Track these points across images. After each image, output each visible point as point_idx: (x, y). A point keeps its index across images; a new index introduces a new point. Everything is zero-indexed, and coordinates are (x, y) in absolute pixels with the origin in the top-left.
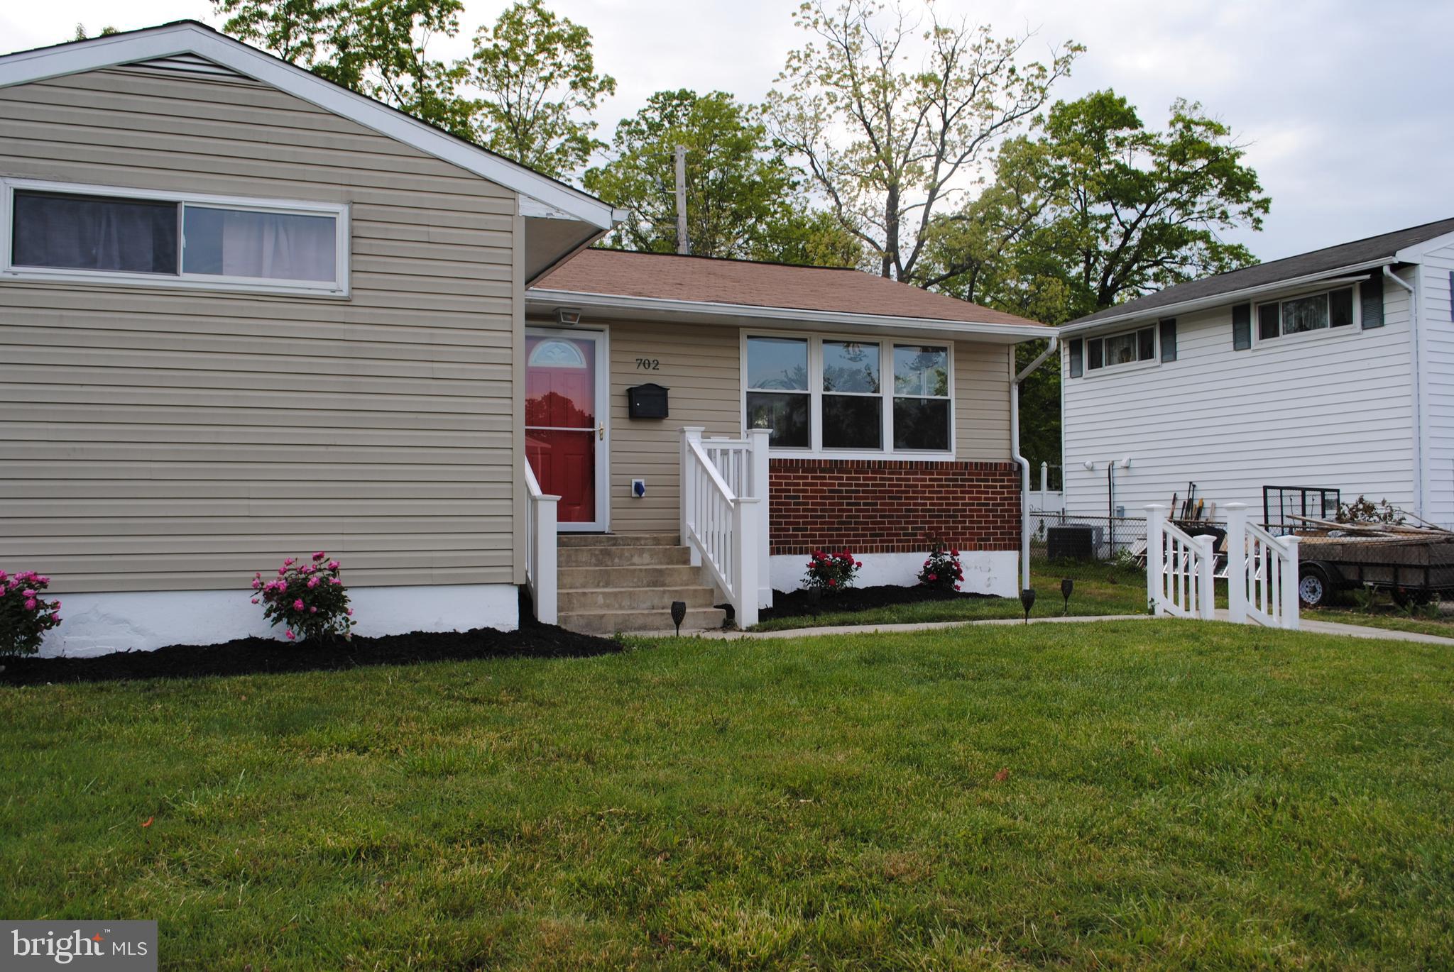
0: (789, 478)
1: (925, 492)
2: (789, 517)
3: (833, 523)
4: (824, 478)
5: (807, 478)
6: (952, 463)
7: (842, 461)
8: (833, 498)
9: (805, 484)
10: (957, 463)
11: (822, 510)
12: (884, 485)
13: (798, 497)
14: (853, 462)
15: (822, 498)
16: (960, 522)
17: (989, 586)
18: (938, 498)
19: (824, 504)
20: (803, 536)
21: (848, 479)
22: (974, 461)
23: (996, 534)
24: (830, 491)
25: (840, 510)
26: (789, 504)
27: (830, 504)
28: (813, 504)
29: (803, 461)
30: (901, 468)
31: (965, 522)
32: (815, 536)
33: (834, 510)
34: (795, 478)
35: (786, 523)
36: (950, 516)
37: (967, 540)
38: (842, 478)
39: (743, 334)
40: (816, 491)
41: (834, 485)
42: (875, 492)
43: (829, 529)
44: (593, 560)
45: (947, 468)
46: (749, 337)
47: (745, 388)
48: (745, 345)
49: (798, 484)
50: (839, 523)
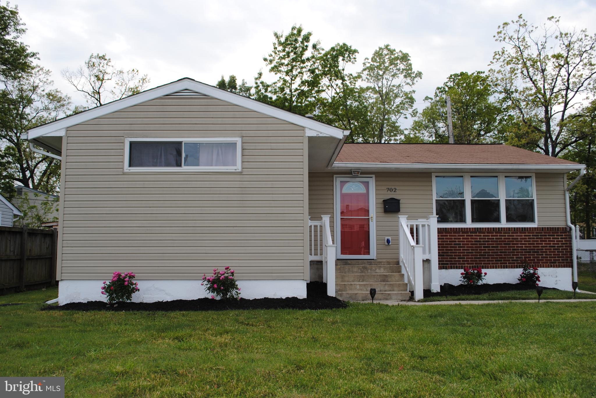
0: (456, 236)
1: (522, 241)
2: (456, 253)
3: (477, 255)
4: (472, 236)
5: (464, 236)
6: (535, 228)
7: (480, 228)
8: (477, 244)
9: (463, 239)
10: (537, 228)
11: (471, 250)
12: (502, 239)
13: (460, 244)
14: (485, 228)
15: (471, 244)
16: (540, 255)
17: (556, 284)
18: (529, 244)
19: (473, 247)
20: (463, 261)
21: (483, 236)
22: (546, 227)
23: (559, 260)
24: (475, 241)
25: (480, 250)
26: (456, 247)
27: (475, 247)
28: (467, 247)
29: (462, 228)
30: (509, 230)
31: (543, 255)
32: (468, 261)
33: (477, 250)
34: (458, 236)
35: (455, 255)
36: (535, 252)
37: (544, 263)
38: (481, 236)
39: (433, 175)
40: (468, 242)
41: (477, 239)
42: (497, 241)
43: (475, 258)
44: (359, 271)
45: (533, 230)
46: (436, 176)
47: (435, 198)
48: (434, 179)
49: (460, 239)
50: (480, 255)
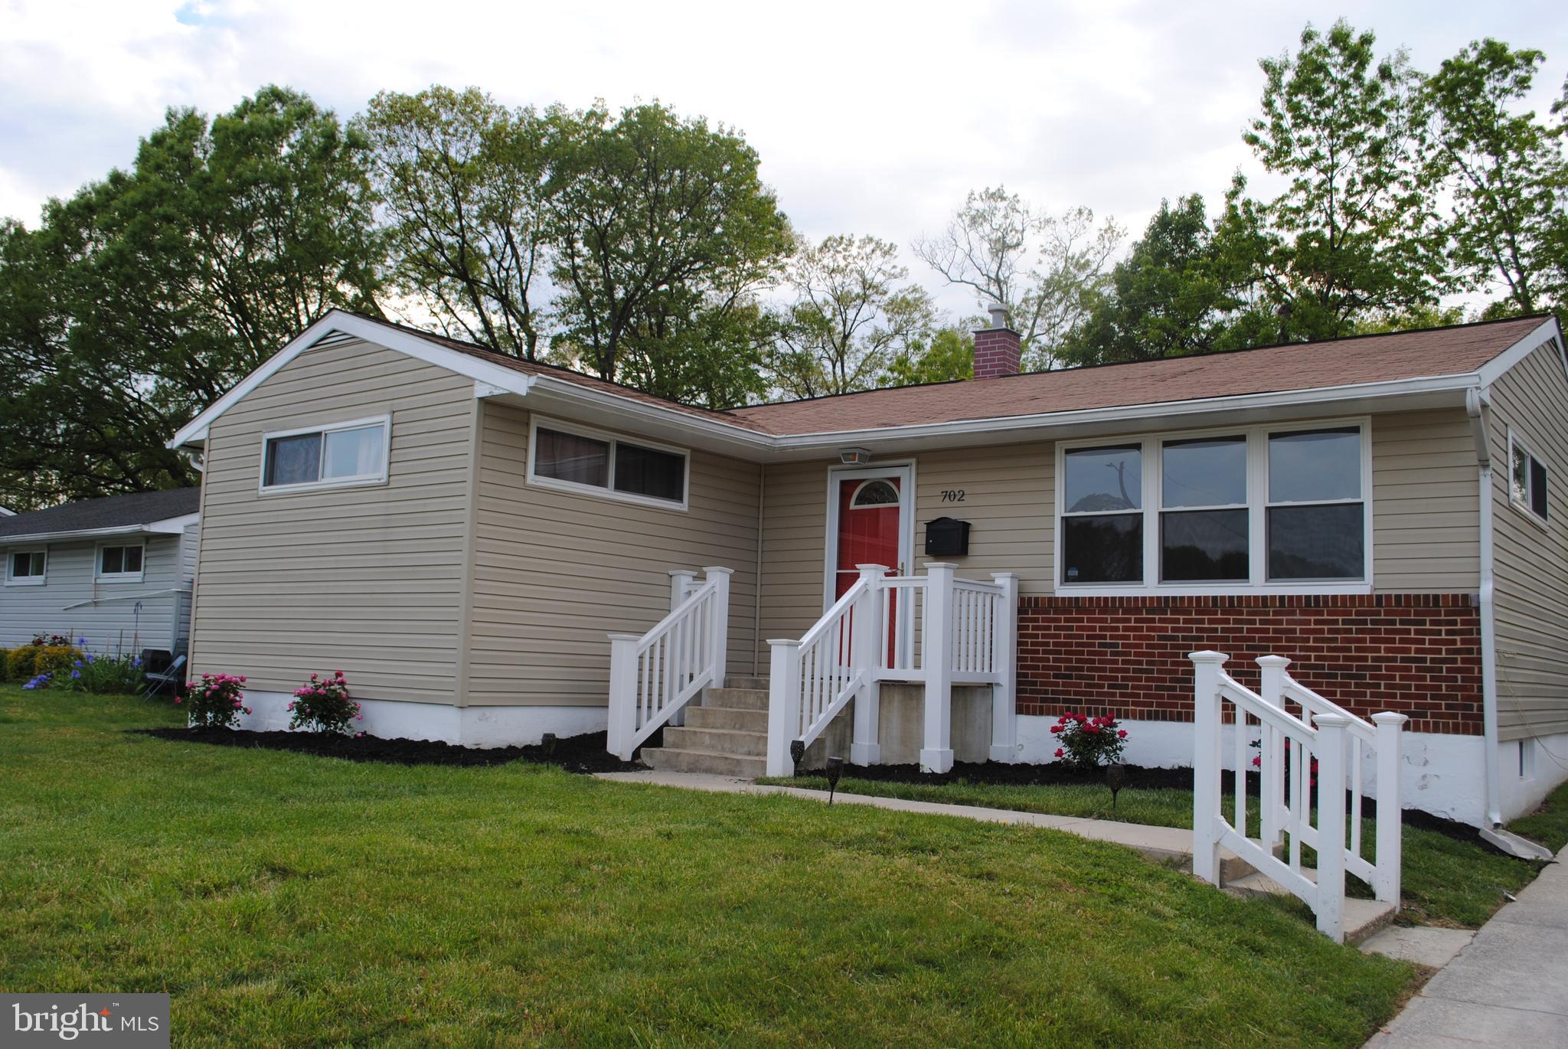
0: (1105, 620)
1: (1307, 640)
2: (1104, 670)
3: (1164, 680)
4: (1153, 620)
5: (1128, 620)
6: (1361, 597)
7: (1174, 598)
8: (1165, 647)
9: (1125, 629)
10: (1370, 597)
11: (1148, 663)
12: (1241, 630)
13: (1116, 645)
14: (1190, 598)
15: (1148, 646)
16: (1369, 686)
17: (1423, 787)
18: (1330, 649)
19: (1153, 655)
20: (1122, 695)
21: (1186, 621)
23: (1439, 706)
24: (1160, 638)
25: (1173, 663)
26: (1105, 654)
27: (1160, 655)
28: (1136, 654)
30: (1265, 605)
31: (1378, 686)
32: (1138, 696)
33: (1165, 663)
34: (1113, 620)
35: (1100, 678)
36: (1351, 677)
38: (1177, 621)
39: (1059, 448)
40: (1141, 638)
41: (1166, 629)
42: (1227, 639)
43: (1157, 688)
45: (1344, 604)
46: (1068, 452)
47: (1060, 511)
48: (1059, 459)
49: (1117, 629)
50: (1172, 680)
